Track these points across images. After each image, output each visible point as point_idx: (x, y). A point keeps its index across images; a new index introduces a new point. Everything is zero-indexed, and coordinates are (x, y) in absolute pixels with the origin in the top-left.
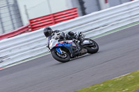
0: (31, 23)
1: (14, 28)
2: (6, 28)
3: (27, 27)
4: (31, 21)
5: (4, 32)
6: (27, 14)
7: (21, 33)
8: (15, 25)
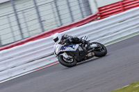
0: (100, 11)
1: (83, 17)
2: (75, 17)
3: (96, 15)
4: (100, 9)
5: (73, 21)
6: (96, 2)
7: (90, 21)
8: (85, 14)
